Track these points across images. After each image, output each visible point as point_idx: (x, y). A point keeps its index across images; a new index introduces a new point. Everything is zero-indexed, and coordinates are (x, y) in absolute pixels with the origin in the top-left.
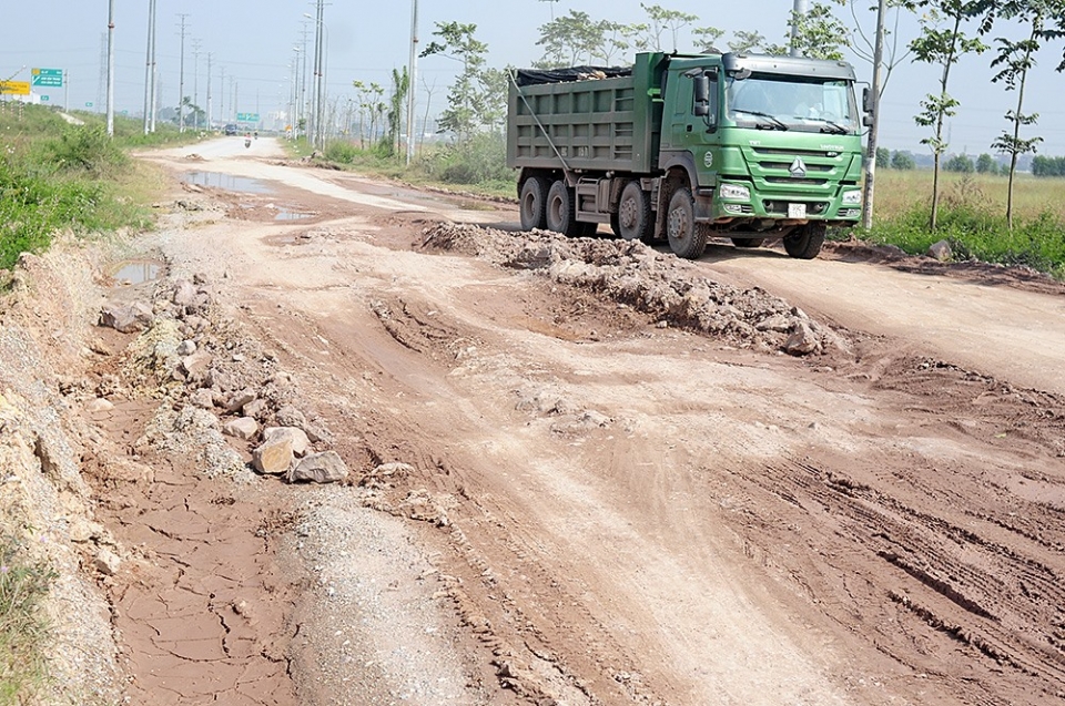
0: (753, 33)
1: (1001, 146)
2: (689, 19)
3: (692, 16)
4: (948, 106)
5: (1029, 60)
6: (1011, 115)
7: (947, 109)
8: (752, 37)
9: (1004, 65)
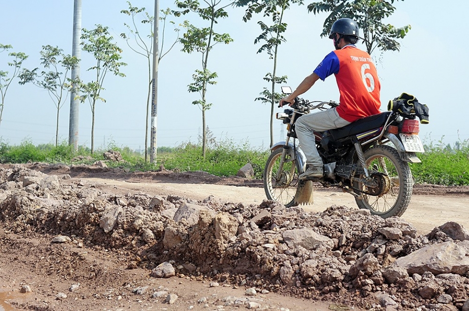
0: (55, 47)
1: (263, 99)
2: (6, 47)
3: (8, 45)
4: (211, 77)
5: (280, 38)
6: (269, 77)
7: (210, 80)
8: (55, 50)
9: (263, 42)
